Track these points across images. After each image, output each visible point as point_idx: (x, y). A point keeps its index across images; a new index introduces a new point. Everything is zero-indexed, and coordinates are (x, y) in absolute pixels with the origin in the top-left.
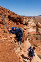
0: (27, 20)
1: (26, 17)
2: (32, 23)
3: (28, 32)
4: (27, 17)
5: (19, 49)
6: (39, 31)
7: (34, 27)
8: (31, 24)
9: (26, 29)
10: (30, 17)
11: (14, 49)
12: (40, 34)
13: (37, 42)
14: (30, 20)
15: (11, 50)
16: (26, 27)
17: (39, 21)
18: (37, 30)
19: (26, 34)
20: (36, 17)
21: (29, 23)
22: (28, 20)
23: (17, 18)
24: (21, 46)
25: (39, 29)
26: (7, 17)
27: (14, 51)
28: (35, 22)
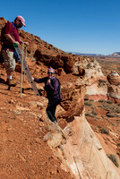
0: (83, 65)
1: (81, 57)
2: (96, 72)
3: (86, 96)
4: (85, 57)
5: (60, 136)
6: (113, 95)
7: (100, 82)
8: (94, 76)
9: (80, 87)
10: (92, 58)
11: (46, 137)
12: (116, 102)
13: (107, 123)
14: (92, 64)
15: (37, 139)
16: (79, 81)
17: (115, 66)
18: (110, 90)
19: (80, 99)
20: (108, 57)
21: (89, 72)
22: (85, 65)
23: (58, 56)
24: (66, 131)
25: (114, 87)
26: (32, 53)
27: (45, 141)
28: (104, 69)
